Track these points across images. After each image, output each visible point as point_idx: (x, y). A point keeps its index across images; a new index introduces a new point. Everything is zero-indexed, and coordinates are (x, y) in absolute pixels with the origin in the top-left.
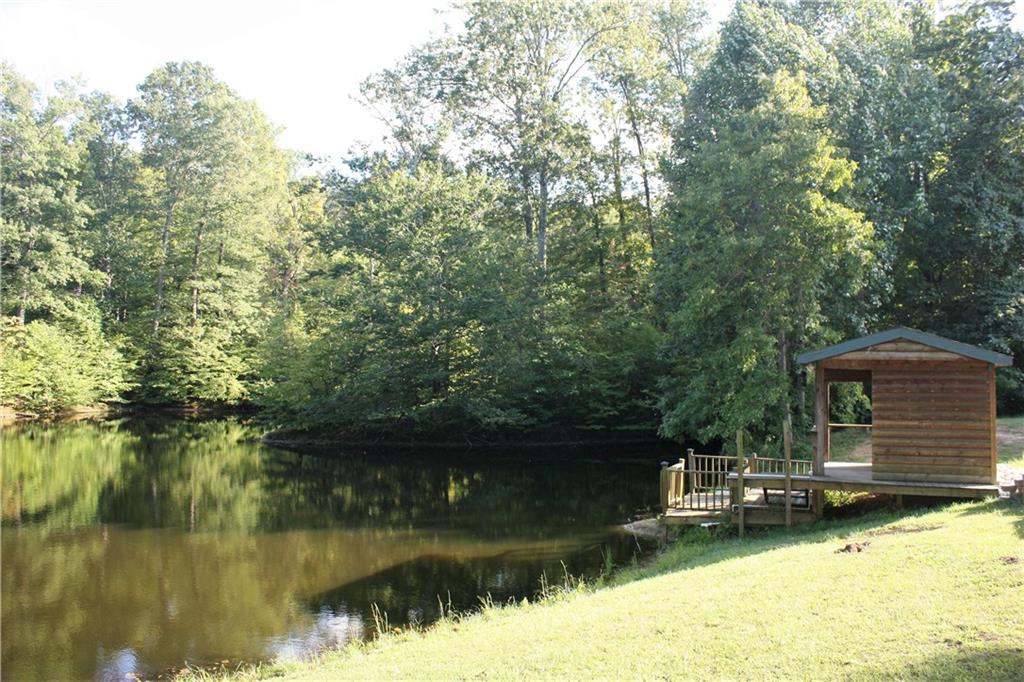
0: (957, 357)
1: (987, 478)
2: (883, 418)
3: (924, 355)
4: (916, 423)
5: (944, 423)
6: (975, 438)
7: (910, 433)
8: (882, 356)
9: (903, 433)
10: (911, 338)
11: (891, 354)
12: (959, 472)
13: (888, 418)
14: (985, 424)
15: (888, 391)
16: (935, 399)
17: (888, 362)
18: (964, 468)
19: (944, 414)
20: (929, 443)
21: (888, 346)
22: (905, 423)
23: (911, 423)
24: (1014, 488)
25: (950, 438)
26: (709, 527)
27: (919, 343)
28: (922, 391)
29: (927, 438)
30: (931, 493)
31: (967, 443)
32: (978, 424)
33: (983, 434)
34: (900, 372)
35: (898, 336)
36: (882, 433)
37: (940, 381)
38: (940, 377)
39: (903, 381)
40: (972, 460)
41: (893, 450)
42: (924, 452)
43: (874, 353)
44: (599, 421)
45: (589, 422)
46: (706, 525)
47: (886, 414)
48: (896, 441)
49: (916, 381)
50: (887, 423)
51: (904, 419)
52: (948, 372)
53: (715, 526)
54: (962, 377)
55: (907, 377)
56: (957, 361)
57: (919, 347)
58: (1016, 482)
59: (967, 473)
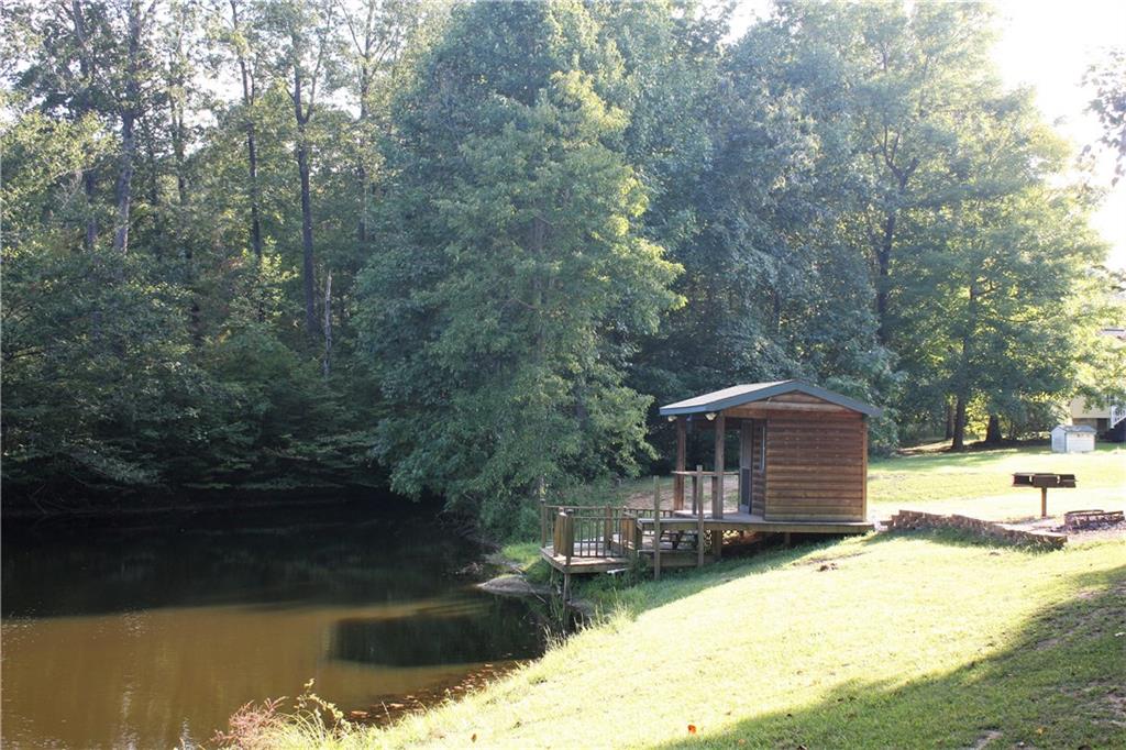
0: (840, 408)
1: (859, 517)
2: (776, 463)
3: (815, 407)
4: (803, 468)
5: (826, 468)
6: (850, 482)
7: (798, 477)
8: (780, 406)
9: (792, 477)
10: (804, 391)
11: (789, 404)
12: (837, 512)
13: (780, 464)
14: (859, 470)
15: (781, 438)
16: (820, 446)
17: (781, 412)
18: (841, 508)
19: (826, 460)
20: (815, 486)
21: (787, 397)
22: (794, 468)
23: (798, 468)
24: (891, 523)
25: (830, 481)
26: (616, 574)
27: (811, 395)
28: (809, 439)
29: (813, 481)
30: (822, 531)
31: (844, 486)
32: (852, 470)
33: (856, 478)
34: (792, 421)
35: (793, 389)
36: (775, 477)
37: (822, 430)
38: (823, 426)
39: (794, 430)
40: (848, 501)
41: (784, 493)
42: (809, 494)
43: (774, 404)
44: (219, 477)
45: (206, 479)
46: (613, 572)
47: (779, 459)
48: (786, 484)
49: (804, 430)
50: (780, 468)
51: (792, 464)
52: (830, 422)
53: (622, 573)
54: (840, 427)
55: (799, 426)
56: (840, 412)
57: (811, 399)
58: (893, 516)
59: (844, 513)
